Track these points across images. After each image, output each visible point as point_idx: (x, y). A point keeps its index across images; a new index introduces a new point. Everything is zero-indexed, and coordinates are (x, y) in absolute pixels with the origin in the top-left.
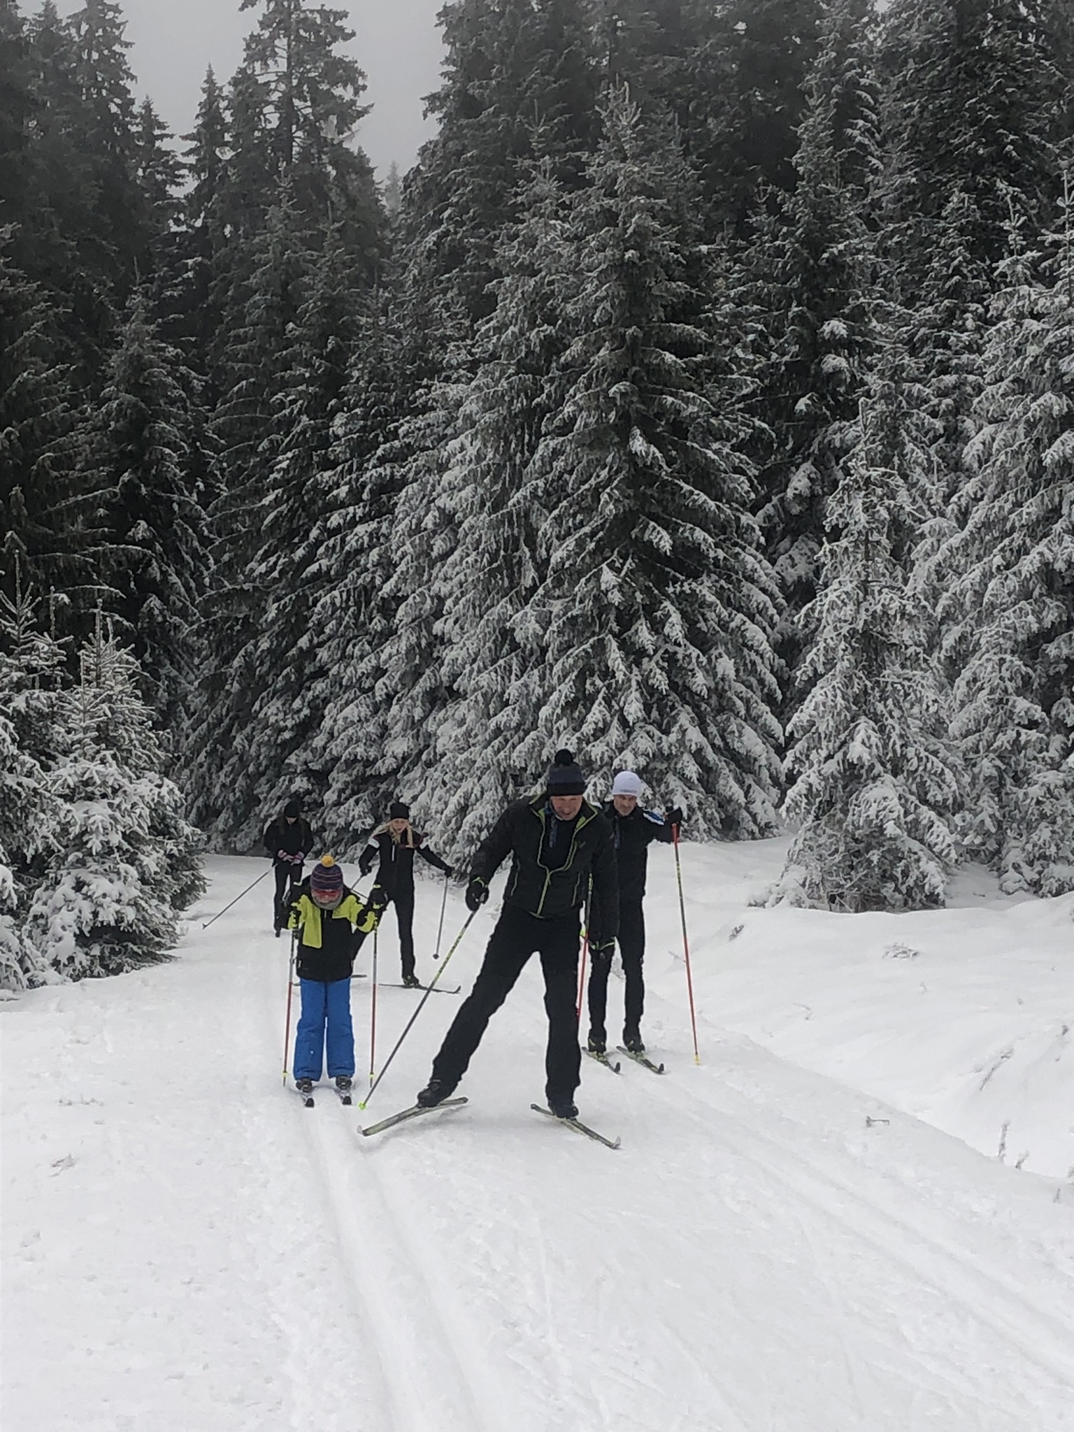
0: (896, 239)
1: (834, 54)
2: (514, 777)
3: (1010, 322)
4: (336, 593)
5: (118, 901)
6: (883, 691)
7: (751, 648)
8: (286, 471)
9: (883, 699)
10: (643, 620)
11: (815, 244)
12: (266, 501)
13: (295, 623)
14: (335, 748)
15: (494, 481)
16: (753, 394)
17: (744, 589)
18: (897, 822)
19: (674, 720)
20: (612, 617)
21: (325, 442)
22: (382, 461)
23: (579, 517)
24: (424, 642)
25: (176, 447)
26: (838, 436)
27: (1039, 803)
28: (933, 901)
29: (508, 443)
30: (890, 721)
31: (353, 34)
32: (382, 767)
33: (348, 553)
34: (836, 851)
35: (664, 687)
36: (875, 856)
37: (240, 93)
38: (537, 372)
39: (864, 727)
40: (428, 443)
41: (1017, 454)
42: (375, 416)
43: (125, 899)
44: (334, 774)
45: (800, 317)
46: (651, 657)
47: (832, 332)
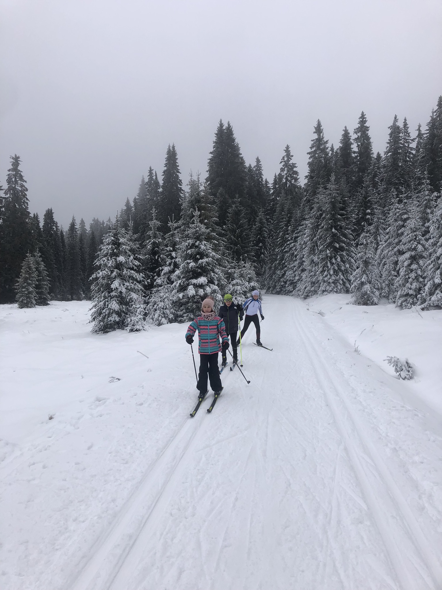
0: (382, 196)
1: (373, 167)
2: (313, 283)
3: (394, 210)
4: (288, 254)
5: (242, 301)
6: (368, 270)
7: (352, 263)
8: (281, 235)
9: (368, 271)
10: (334, 258)
11: (366, 198)
12: (278, 240)
13: (282, 259)
14: (287, 278)
15: (311, 236)
16: (355, 222)
17: (351, 254)
18: (369, 291)
19: (339, 274)
20: (329, 258)
21: (288, 230)
22: (296, 233)
23: (324, 242)
24: (301, 262)
25: (267, 232)
26: (369, 229)
27: (395, 288)
28: (376, 304)
29: (314, 230)
30: (369, 275)
31: (297, 167)
32: (295, 281)
33: (290, 248)
34: (359, 296)
35: (337, 269)
36: (366, 297)
37: (279, 177)
38: (319, 219)
39: (364, 276)
40: (303, 230)
41: (395, 231)
42: (295, 226)
43: (243, 301)
44: (287, 282)
45: (363, 209)
46: (335, 264)
47: (368, 212)
